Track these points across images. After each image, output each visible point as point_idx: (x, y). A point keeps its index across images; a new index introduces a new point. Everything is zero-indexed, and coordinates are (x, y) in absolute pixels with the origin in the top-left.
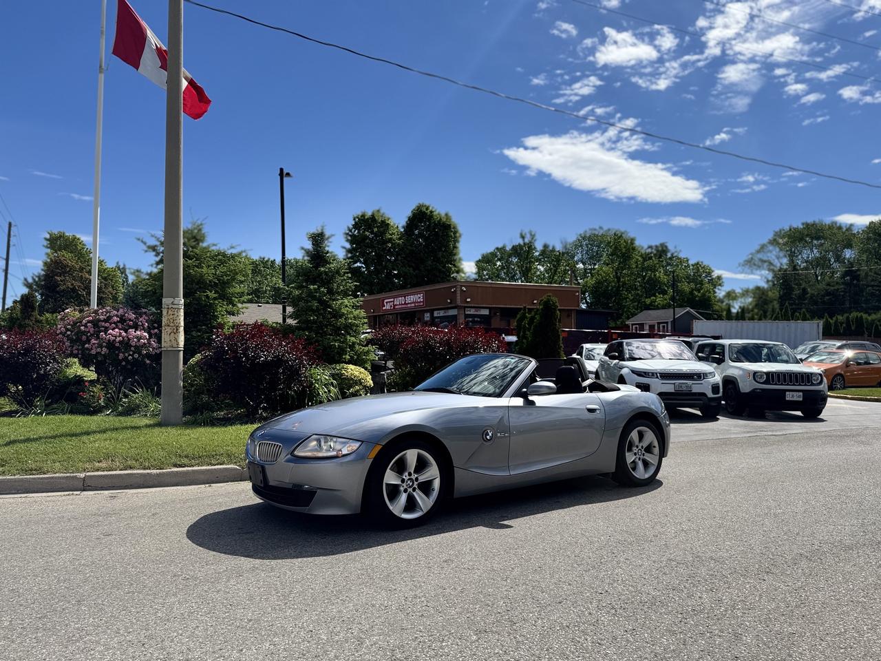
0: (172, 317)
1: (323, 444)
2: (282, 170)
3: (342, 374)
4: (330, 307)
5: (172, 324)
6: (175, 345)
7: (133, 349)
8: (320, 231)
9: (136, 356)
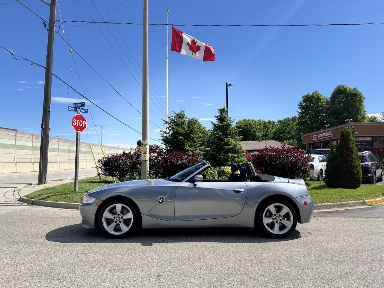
0: (144, 147)
2: (227, 83)
4: (224, 141)
6: (145, 158)
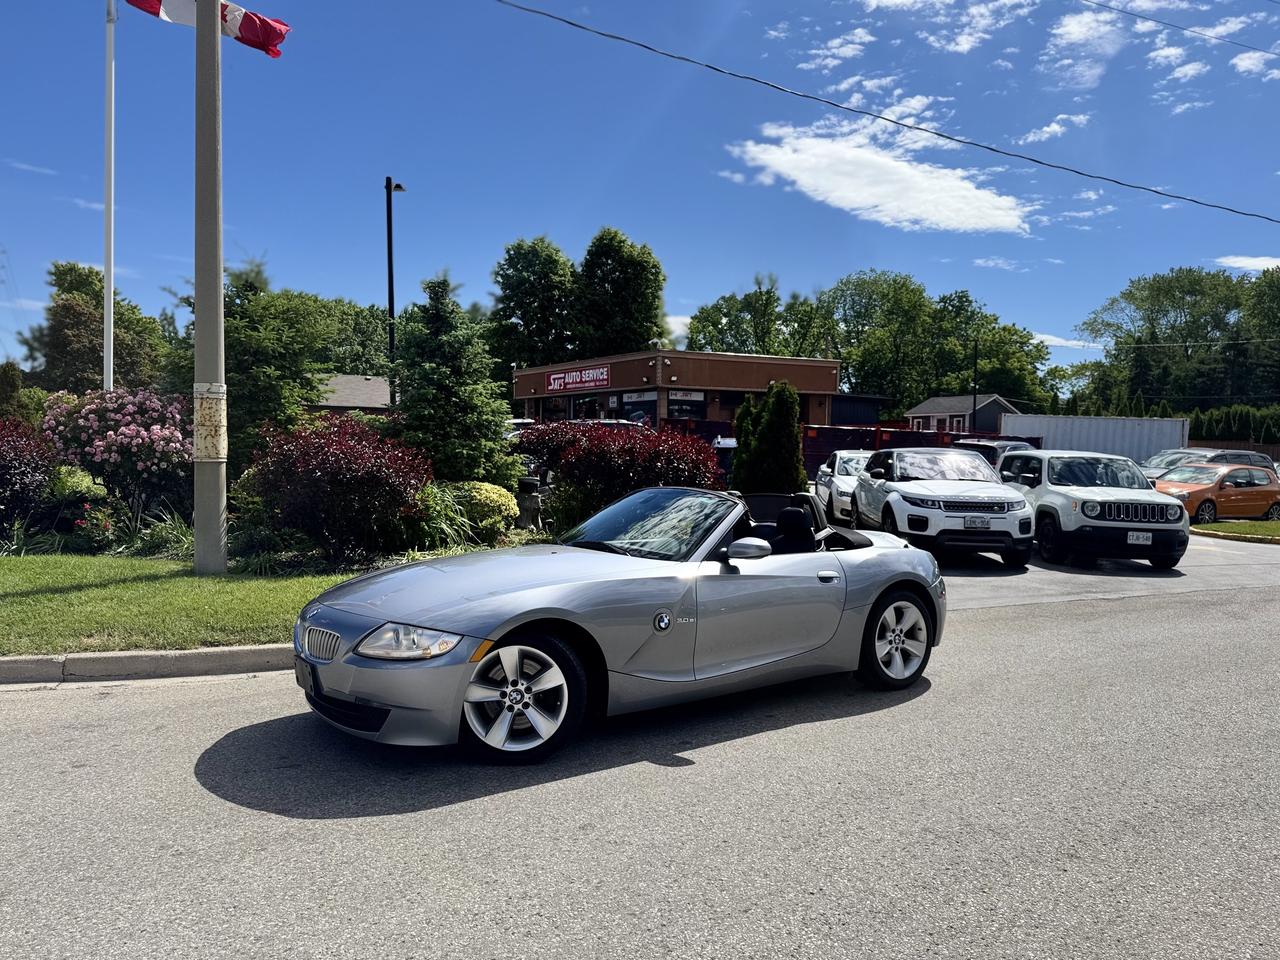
0: (207, 411)
1: (401, 636)
2: (389, 180)
3: (473, 498)
4: (456, 394)
5: (208, 423)
6: (213, 455)
7: (158, 455)
8: (442, 279)
9: (164, 465)
